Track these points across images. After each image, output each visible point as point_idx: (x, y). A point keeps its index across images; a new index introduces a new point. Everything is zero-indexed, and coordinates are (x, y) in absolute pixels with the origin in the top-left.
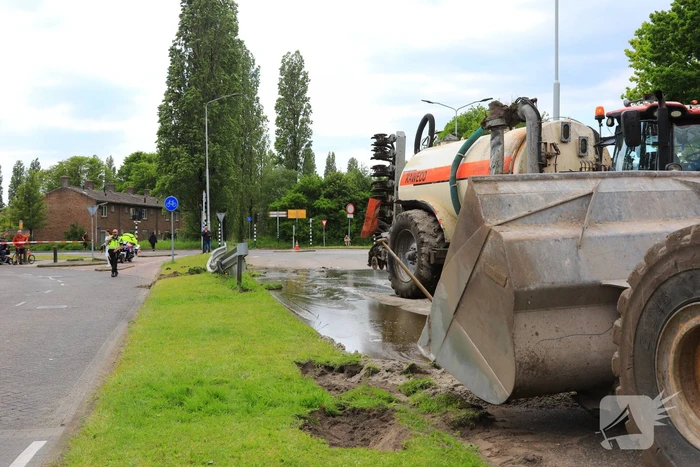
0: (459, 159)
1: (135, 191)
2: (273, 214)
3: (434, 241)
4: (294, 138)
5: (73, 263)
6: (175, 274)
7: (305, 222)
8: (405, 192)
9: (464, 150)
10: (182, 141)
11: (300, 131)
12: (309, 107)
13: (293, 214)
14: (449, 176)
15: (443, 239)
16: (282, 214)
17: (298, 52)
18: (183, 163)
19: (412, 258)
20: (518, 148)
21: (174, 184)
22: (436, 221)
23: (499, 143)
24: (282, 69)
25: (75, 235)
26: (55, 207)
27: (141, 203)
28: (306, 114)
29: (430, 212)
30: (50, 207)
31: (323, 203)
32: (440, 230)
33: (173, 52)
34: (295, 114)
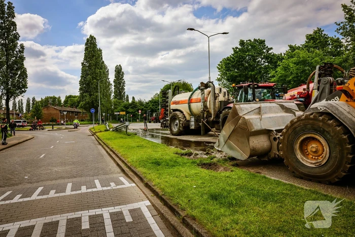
0: (190, 97)
1: (70, 107)
2: (115, 113)
3: (183, 120)
4: (119, 91)
5: (59, 129)
6: (101, 131)
7: (126, 115)
8: (173, 107)
9: (192, 95)
10: (87, 92)
11: (121, 89)
12: (124, 82)
13: (122, 113)
14: (188, 102)
15: (186, 119)
16: (119, 113)
17: (120, 65)
18: (88, 99)
19: (177, 125)
20: (209, 95)
21: (85, 105)
22: (183, 114)
23: (203, 93)
24: (115, 71)
25: (53, 121)
26: (46, 112)
27: (73, 110)
28: (123, 84)
29: (182, 112)
30: (44, 111)
31: (130, 110)
32: (185, 117)
33: (83, 64)
34: (120, 84)
